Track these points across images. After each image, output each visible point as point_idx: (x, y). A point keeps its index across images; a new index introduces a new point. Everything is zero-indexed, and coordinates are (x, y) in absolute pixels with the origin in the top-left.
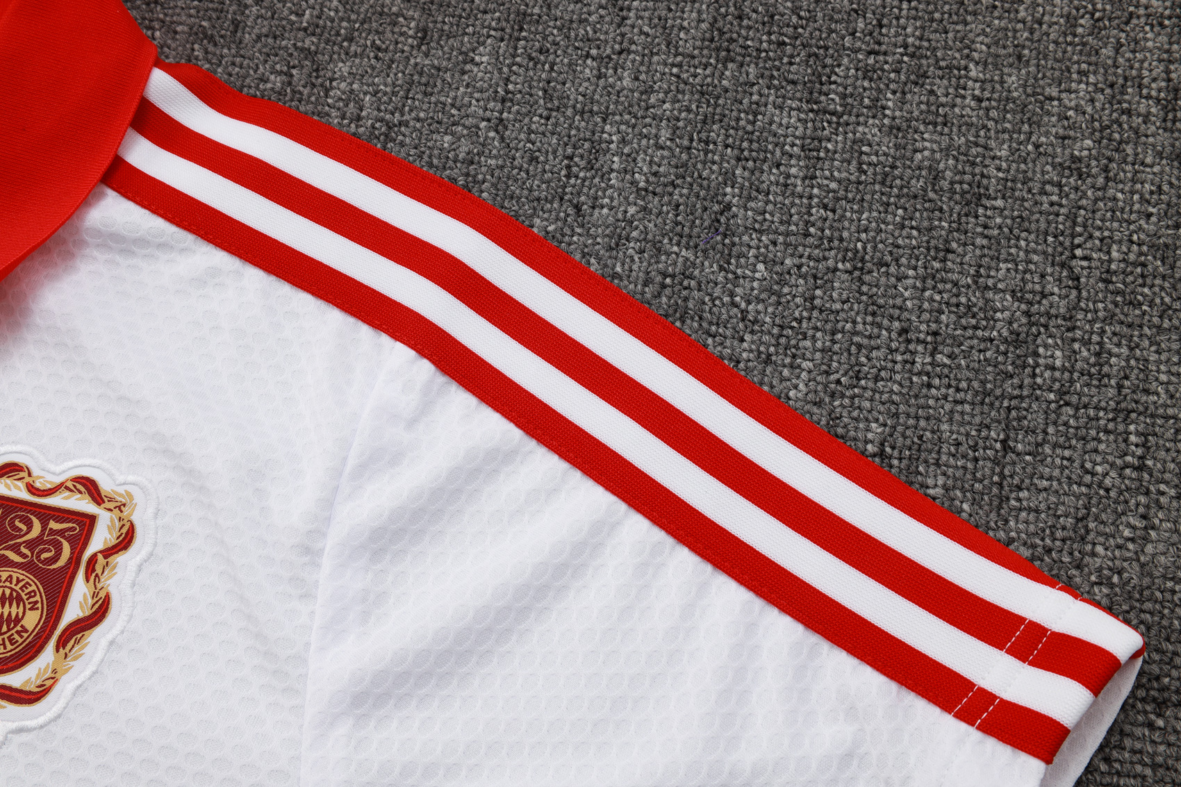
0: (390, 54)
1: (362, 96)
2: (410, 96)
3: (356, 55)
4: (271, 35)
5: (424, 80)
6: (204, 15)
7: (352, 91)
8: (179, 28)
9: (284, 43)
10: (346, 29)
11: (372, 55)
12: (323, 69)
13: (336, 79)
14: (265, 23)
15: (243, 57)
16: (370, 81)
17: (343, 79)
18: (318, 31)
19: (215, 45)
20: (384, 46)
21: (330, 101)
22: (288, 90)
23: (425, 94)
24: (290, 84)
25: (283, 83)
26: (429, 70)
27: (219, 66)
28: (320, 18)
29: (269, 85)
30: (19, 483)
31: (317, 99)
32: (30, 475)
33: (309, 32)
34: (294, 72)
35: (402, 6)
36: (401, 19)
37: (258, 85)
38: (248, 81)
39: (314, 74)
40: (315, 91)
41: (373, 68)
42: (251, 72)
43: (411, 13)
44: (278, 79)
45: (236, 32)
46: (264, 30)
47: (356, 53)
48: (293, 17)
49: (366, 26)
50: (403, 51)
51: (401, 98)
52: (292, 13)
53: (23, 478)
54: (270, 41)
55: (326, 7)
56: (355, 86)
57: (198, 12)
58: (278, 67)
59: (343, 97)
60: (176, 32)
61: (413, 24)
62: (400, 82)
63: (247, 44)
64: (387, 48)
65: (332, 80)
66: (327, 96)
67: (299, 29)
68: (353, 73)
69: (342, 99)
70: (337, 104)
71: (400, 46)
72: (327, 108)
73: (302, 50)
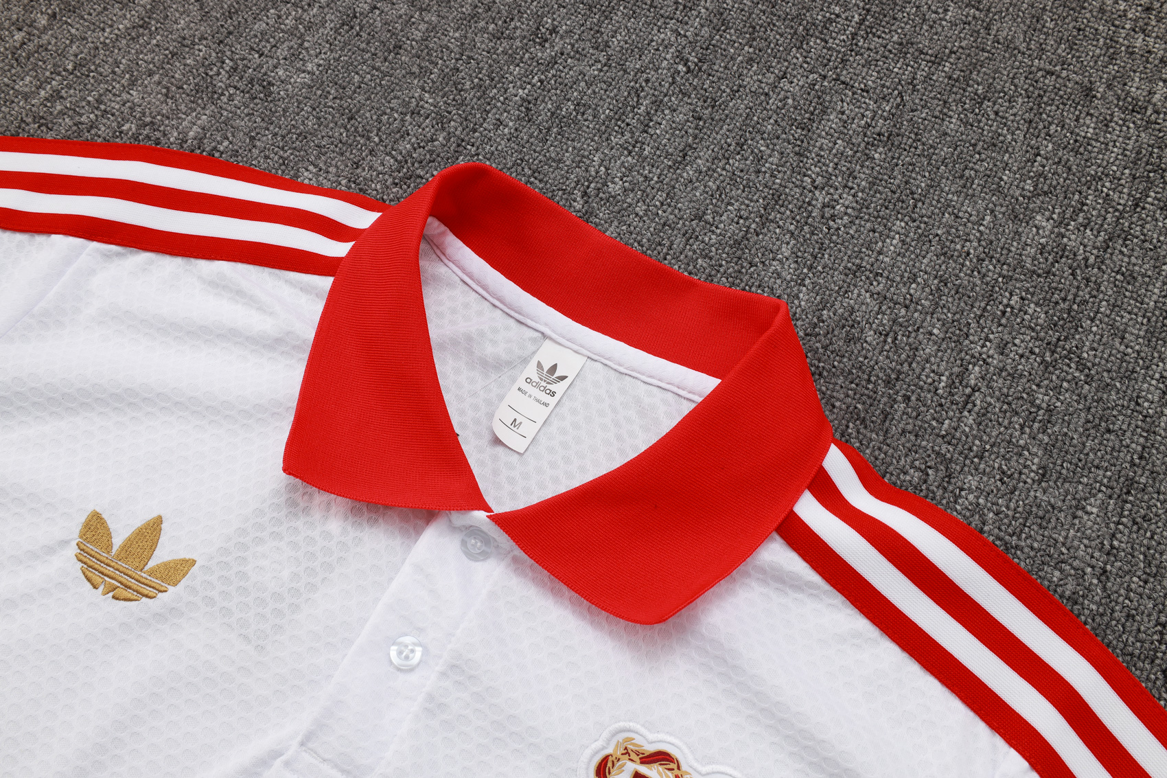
0: (1015, 482)
1: (986, 511)
2: (1028, 524)
3: (984, 473)
4: (914, 434)
5: (1041, 513)
6: (860, 399)
7: (978, 504)
8: (838, 404)
9: (924, 443)
10: (977, 447)
11: (998, 477)
12: (954, 478)
13: (965, 490)
14: (910, 421)
15: (888, 445)
16: (994, 500)
17: (970, 491)
18: (954, 441)
19: (866, 427)
20: (1009, 473)
21: (958, 507)
22: (924, 487)
23: (1040, 526)
24: (925, 481)
25: (920, 479)
26: (1046, 506)
27: (867, 448)
28: (956, 430)
29: (908, 478)
30: (669, 773)
31: (948, 503)
32: (679, 768)
33: (945, 440)
34: (930, 472)
35: (1028, 441)
36: (1026, 453)
37: (899, 474)
38: (891, 468)
39: (947, 479)
40: (946, 495)
41: (999, 490)
42: (894, 461)
43: (1035, 450)
44: (916, 474)
45: (885, 421)
46: (910, 427)
47: (984, 471)
48: (934, 423)
49: (995, 449)
50: (1025, 482)
51: (1020, 524)
52: (934, 419)
53: (673, 769)
54: (913, 438)
55: (962, 422)
56: (981, 501)
57: (855, 394)
58: (917, 463)
59: (970, 507)
60: (834, 406)
61: (1036, 460)
62: (1020, 509)
63: (893, 436)
64: (1012, 475)
65: (962, 489)
66: (956, 502)
67: (938, 435)
68: (980, 489)
69: (969, 510)
70: (964, 512)
71: (1023, 476)
72: (955, 513)
73: (938, 454)
